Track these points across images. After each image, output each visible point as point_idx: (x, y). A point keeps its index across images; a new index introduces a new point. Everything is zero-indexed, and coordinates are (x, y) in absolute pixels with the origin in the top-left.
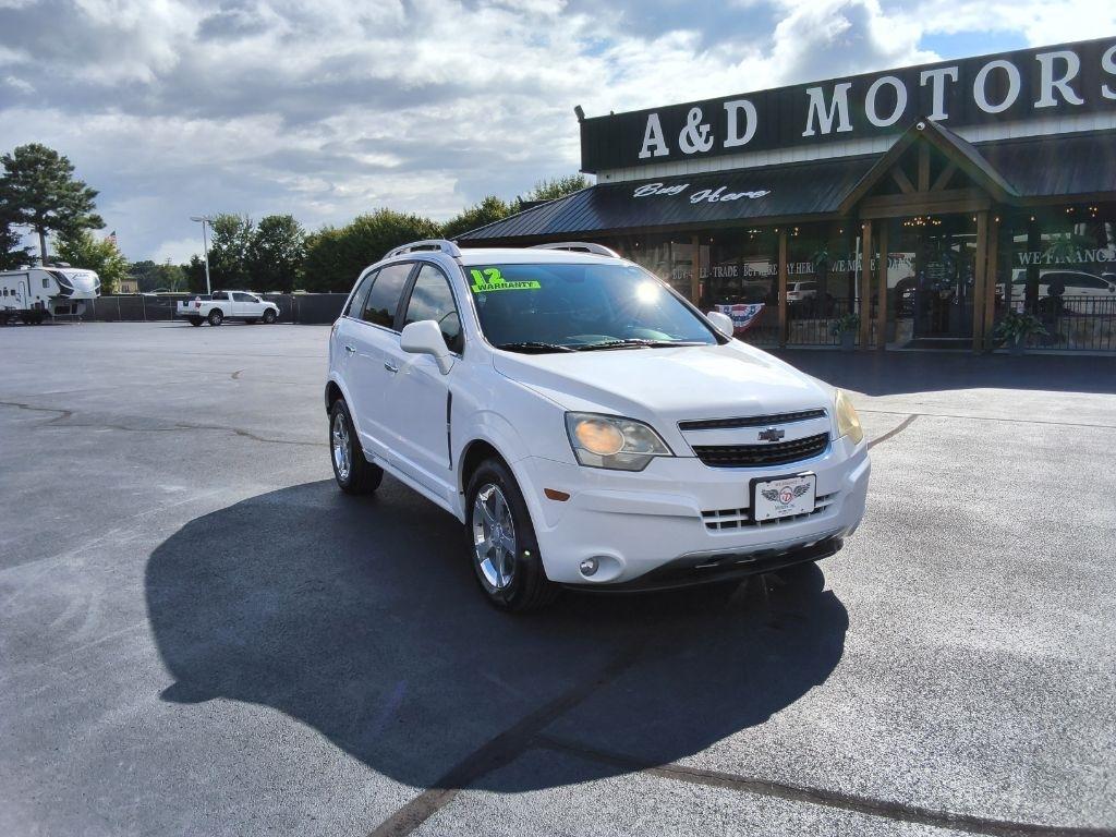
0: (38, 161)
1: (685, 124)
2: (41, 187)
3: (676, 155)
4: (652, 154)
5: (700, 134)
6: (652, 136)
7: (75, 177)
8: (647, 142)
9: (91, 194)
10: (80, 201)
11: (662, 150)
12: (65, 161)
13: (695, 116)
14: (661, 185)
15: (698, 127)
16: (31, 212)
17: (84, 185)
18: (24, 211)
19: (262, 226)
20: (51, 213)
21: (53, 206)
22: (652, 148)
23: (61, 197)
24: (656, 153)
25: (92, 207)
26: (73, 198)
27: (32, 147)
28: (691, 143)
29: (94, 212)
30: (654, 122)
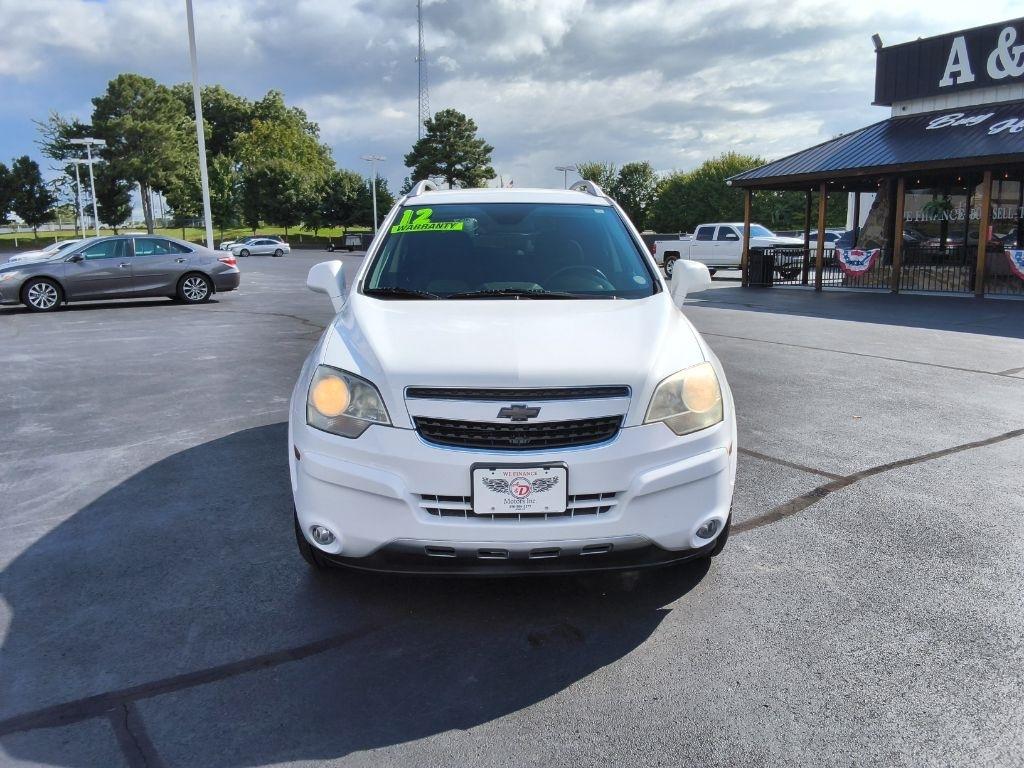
0: (451, 124)
1: (994, 45)
2: (452, 146)
3: (983, 81)
4: (955, 81)
5: (1013, 56)
6: (956, 61)
7: (477, 136)
8: (950, 68)
9: (488, 150)
10: (479, 155)
11: (967, 76)
12: (471, 122)
13: (1008, 37)
14: (961, 115)
15: (1010, 49)
16: (444, 165)
17: (483, 142)
18: (439, 165)
19: (622, 173)
20: (458, 167)
21: (460, 160)
22: (955, 75)
23: (466, 153)
24: (960, 80)
25: (488, 160)
26: (474, 154)
27: (448, 112)
28: (1000, 66)
29: (489, 165)
30: (959, 46)
